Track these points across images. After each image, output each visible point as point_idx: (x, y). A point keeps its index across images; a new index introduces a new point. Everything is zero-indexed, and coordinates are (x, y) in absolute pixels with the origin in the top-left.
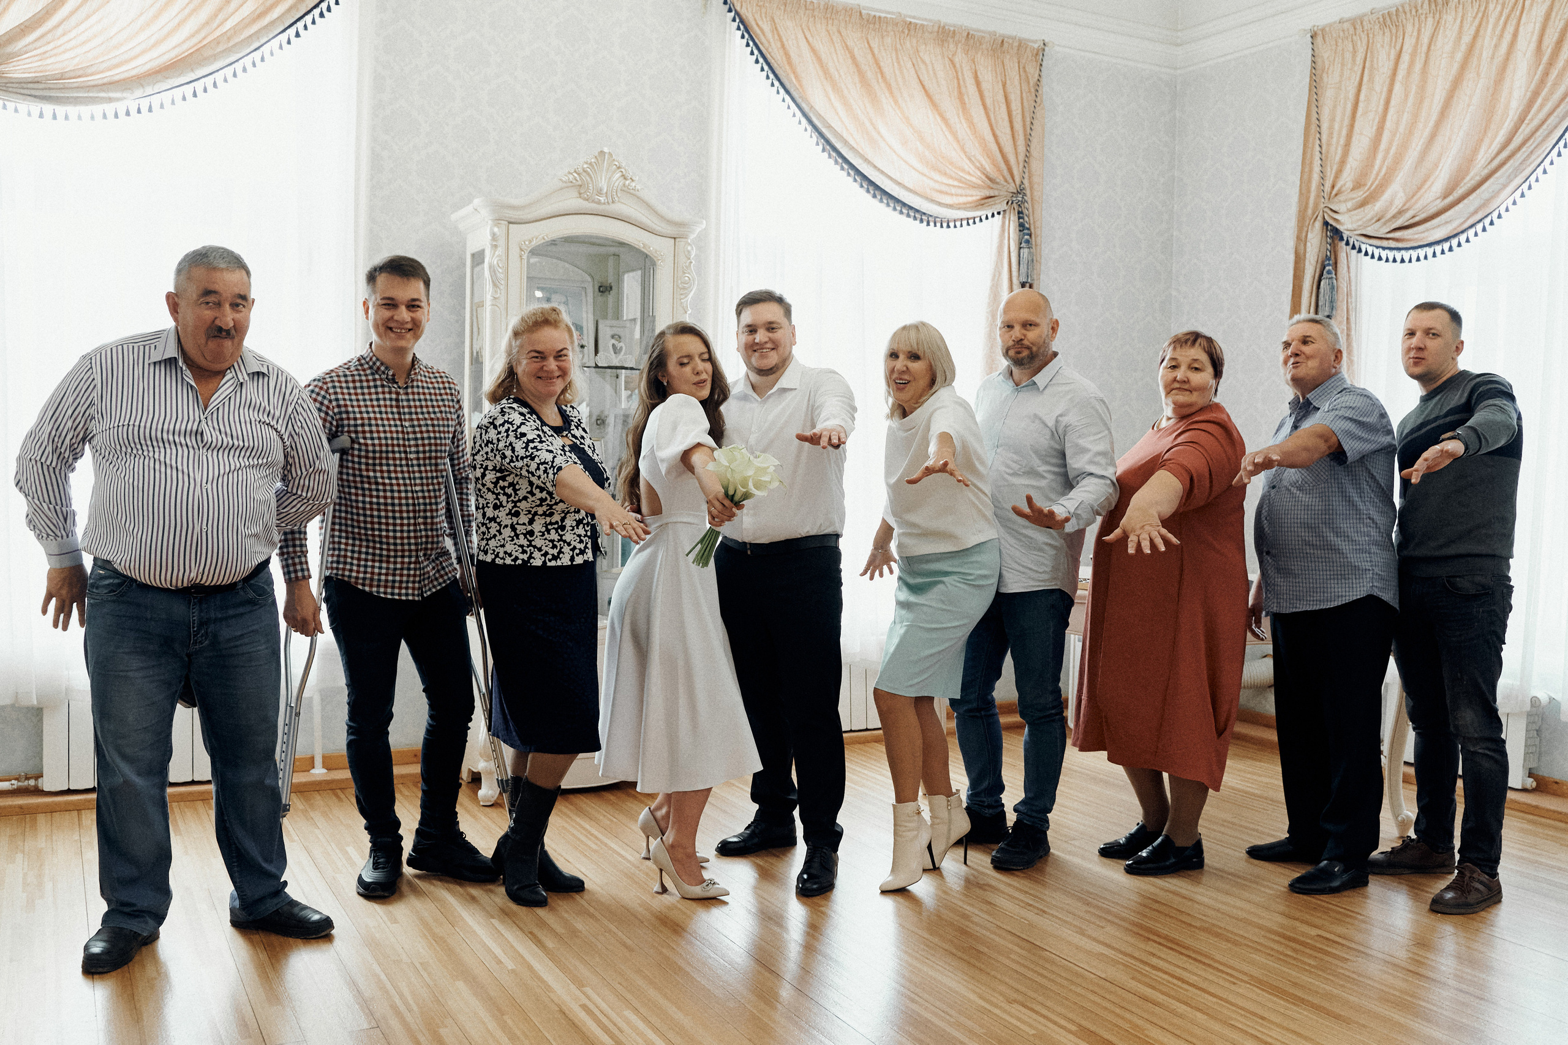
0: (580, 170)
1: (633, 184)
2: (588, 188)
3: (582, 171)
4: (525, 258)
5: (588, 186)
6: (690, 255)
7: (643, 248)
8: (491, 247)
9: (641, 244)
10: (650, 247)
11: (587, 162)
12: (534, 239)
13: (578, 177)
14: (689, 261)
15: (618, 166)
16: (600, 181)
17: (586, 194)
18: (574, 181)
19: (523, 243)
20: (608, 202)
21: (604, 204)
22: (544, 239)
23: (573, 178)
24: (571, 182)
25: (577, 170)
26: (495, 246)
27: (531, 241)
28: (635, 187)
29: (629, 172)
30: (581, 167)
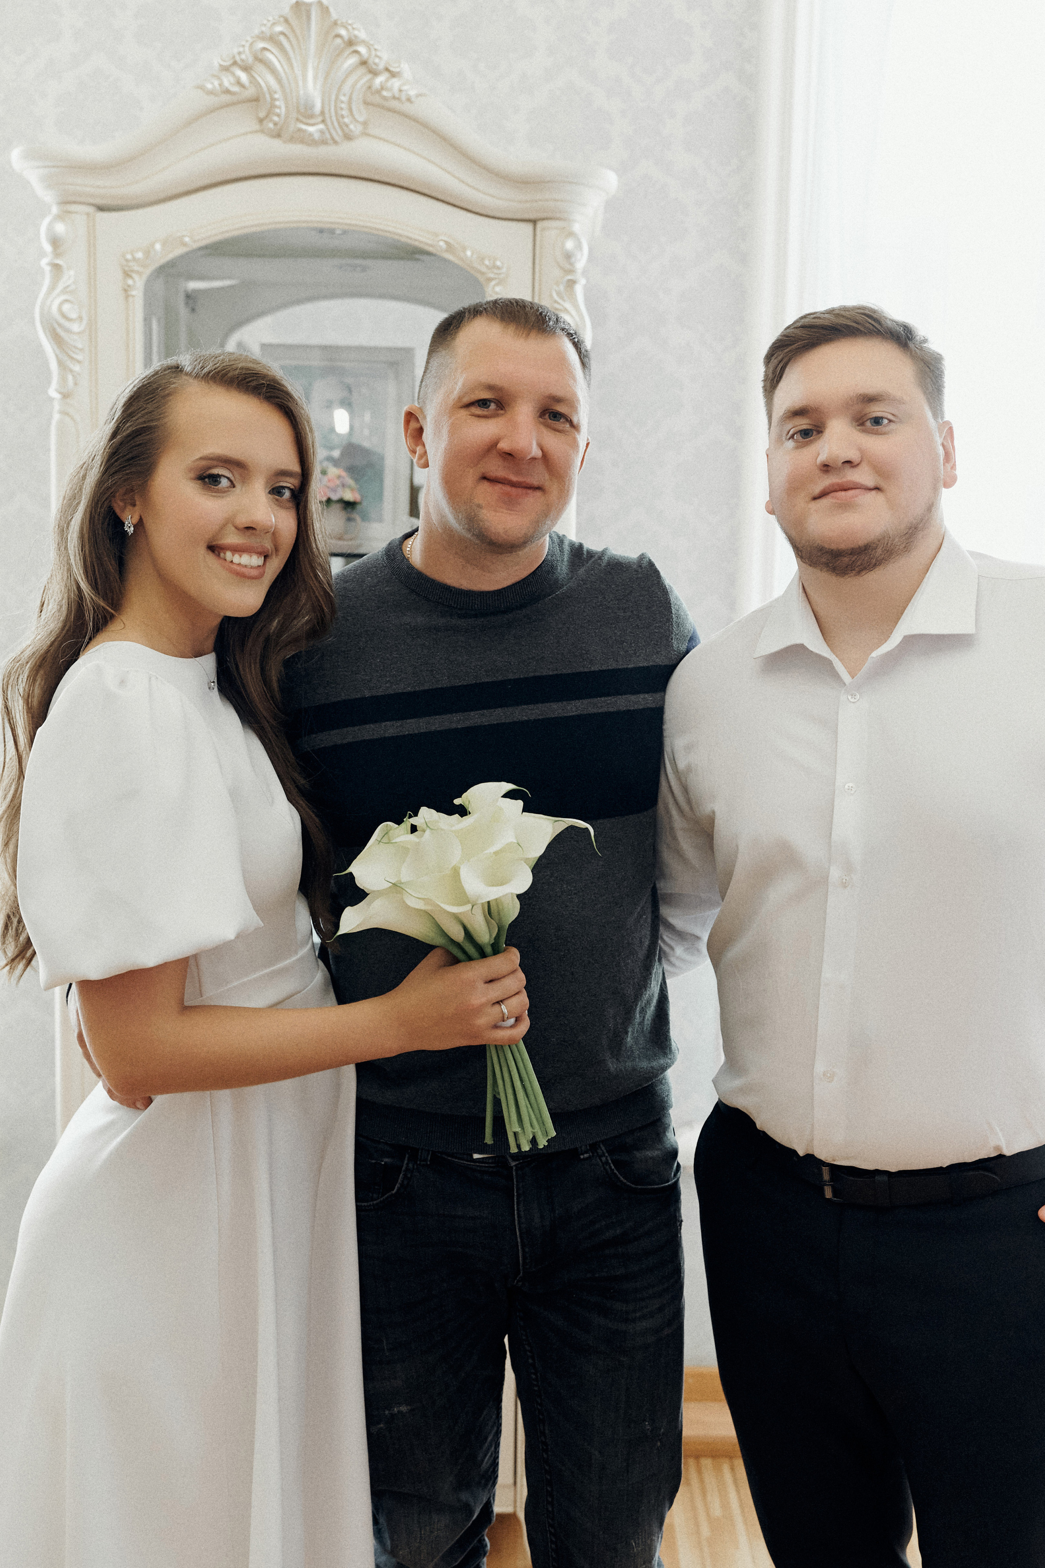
0: (248, 57)
1: (396, 83)
2: (273, 106)
3: (250, 60)
4: (138, 293)
5: (273, 99)
6: (571, 264)
7: (447, 251)
8: (51, 271)
9: (442, 243)
10: (464, 249)
11: (262, 32)
12: (158, 246)
13: (243, 77)
14: (569, 277)
15: (346, 38)
16: (301, 83)
17: (271, 121)
18: (235, 89)
19: (129, 257)
20: (333, 139)
21: (324, 142)
22: (185, 244)
23: (232, 80)
24: (227, 92)
25: (238, 58)
26: (57, 268)
27: (149, 252)
28: (400, 91)
29: (379, 54)
30: (247, 49)
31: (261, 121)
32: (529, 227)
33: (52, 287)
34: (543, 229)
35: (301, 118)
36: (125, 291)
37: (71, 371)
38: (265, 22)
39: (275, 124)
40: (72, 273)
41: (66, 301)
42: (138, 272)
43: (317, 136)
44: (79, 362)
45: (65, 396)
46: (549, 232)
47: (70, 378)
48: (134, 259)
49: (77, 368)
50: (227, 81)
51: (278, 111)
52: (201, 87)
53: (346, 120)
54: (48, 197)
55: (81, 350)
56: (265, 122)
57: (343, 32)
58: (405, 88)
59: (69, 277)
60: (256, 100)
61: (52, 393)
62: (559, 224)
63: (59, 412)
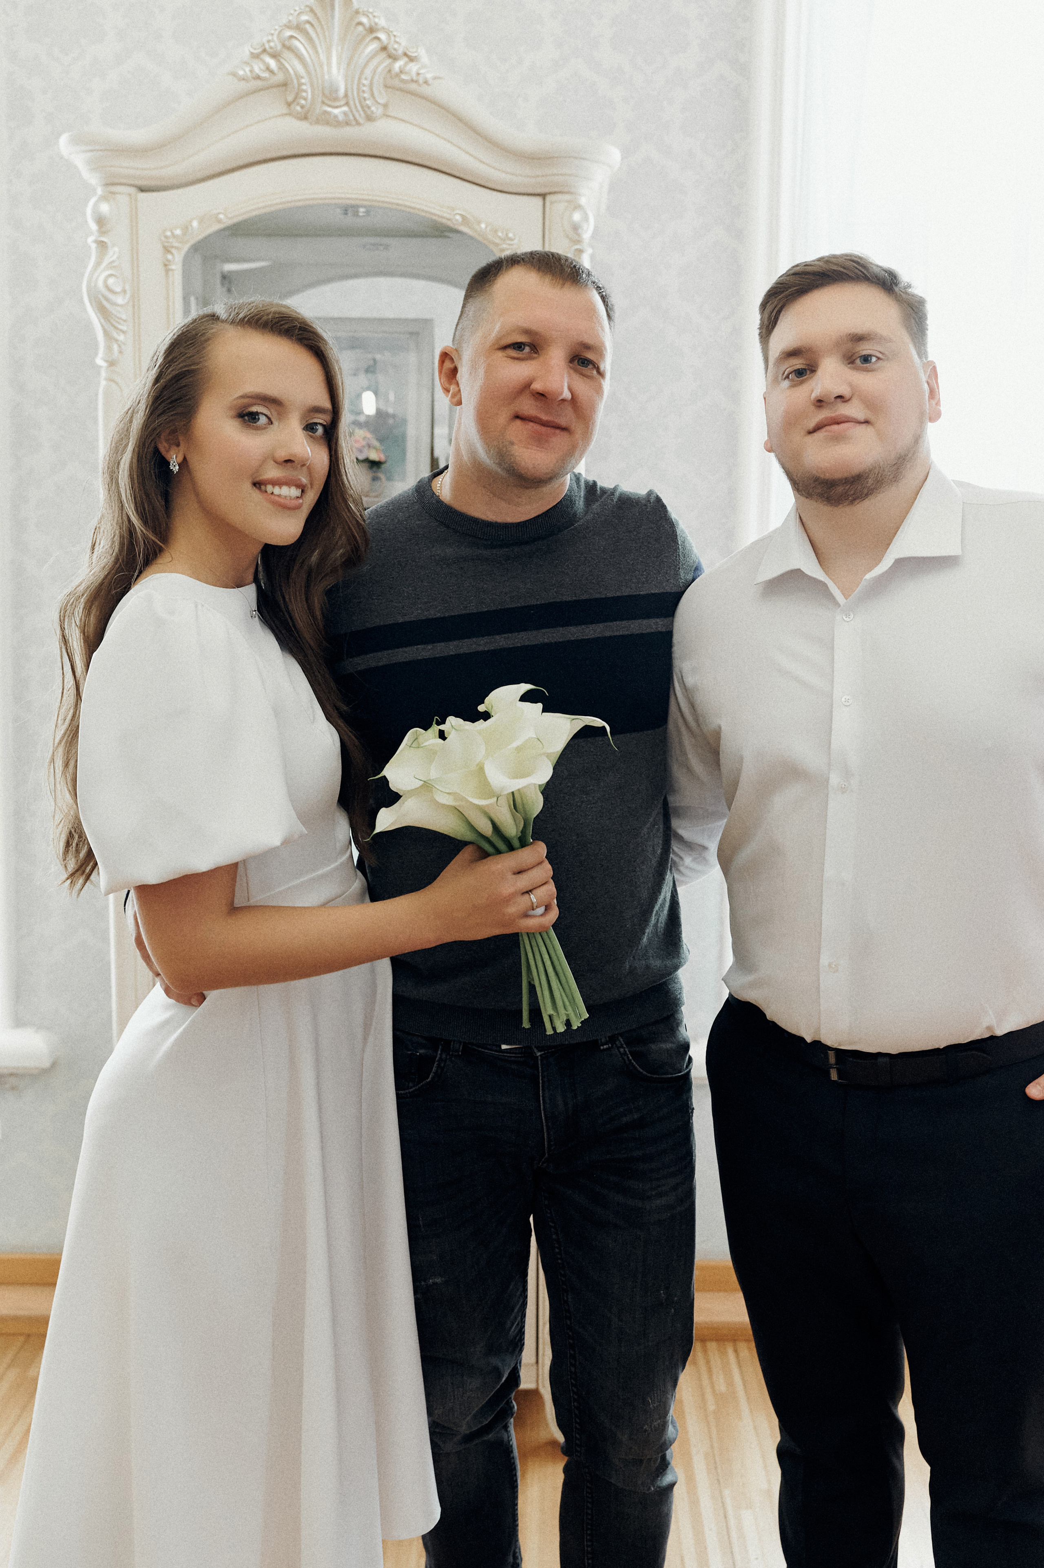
0: (276, 45)
1: (413, 68)
2: (300, 90)
3: (279, 47)
4: (177, 267)
5: (300, 84)
6: (579, 235)
7: (462, 224)
8: (96, 248)
9: (458, 217)
10: (479, 223)
11: (290, 21)
12: (195, 224)
13: (272, 63)
14: (577, 247)
15: (367, 26)
16: (325, 68)
17: (298, 104)
18: (266, 75)
19: (169, 233)
20: (356, 120)
21: (347, 124)
22: (219, 221)
23: (262, 67)
24: (258, 77)
25: (267, 46)
26: (102, 246)
27: (187, 228)
28: (418, 74)
29: (398, 40)
30: (275, 38)
31: (289, 104)
32: (538, 201)
33: (98, 264)
34: (552, 203)
35: (326, 101)
36: (166, 265)
37: (117, 340)
38: (292, 12)
39: (302, 107)
40: (116, 249)
41: (111, 275)
42: (177, 248)
43: (341, 118)
44: (123, 332)
45: (112, 363)
46: (558, 205)
47: (115, 347)
48: (174, 236)
49: (121, 337)
50: (258, 68)
51: (304, 94)
52: (234, 74)
53: (368, 102)
54: (93, 179)
55: (125, 321)
56: (292, 106)
57: (364, 20)
58: (422, 71)
59: (112, 254)
60: (285, 85)
61: (99, 361)
62: (567, 197)
63: (106, 379)
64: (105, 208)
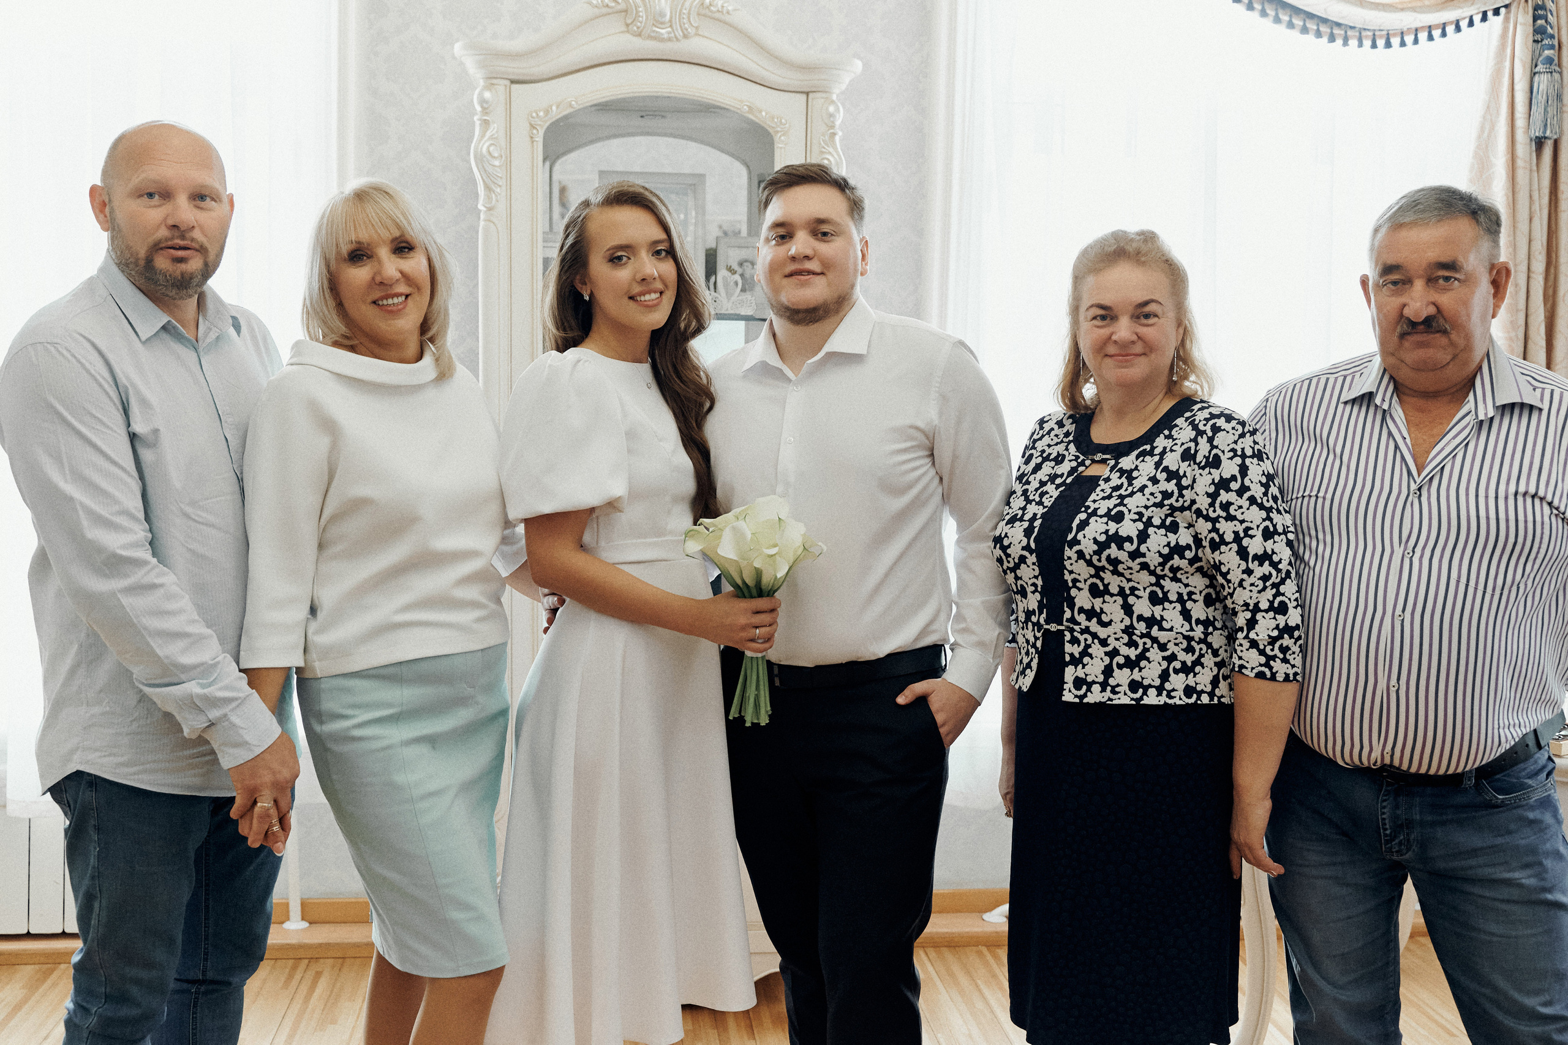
1: (719, 2)
2: (637, 15)
4: (539, 139)
5: (637, 12)
6: (833, 122)
7: (748, 112)
8: (481, 125)
9: (745, 107)
10: (761, 112)
12: (554, 108)
14: (832, 131)
16: (656, 1)
17: (635, 25)
19: (534, 115)
20: (676, 37)
21: (670, 40)
22: (571, 106)
24: (607, 6)
26: (486, 123)
27: (548, 111)
28: (723, 7)
31: (627, 25)
32: (804, 97)
33: (483, 136)
34: (813, 99)
35: (656, 24)
36: (532, 137)
37: (494, 192)
39: (638, 28)
40: (495, 125)
41: (493, 144)
43: (666, 36)
44: (500, 186)
45: (490, 209)
46: (817, 101)
48: (538, 116)
49: (498, 190)
51: (640, 19)
52: (590, 3)
53: (686, 25)
54: (478, 74)
55: (501, 178)
56: (630, 27)
58: (725, 5)
59: (492, 129)
60: (626, 11)
61: (480, 207)
62: (824, 95)
63: (485, 220)
64: (487, 95)
